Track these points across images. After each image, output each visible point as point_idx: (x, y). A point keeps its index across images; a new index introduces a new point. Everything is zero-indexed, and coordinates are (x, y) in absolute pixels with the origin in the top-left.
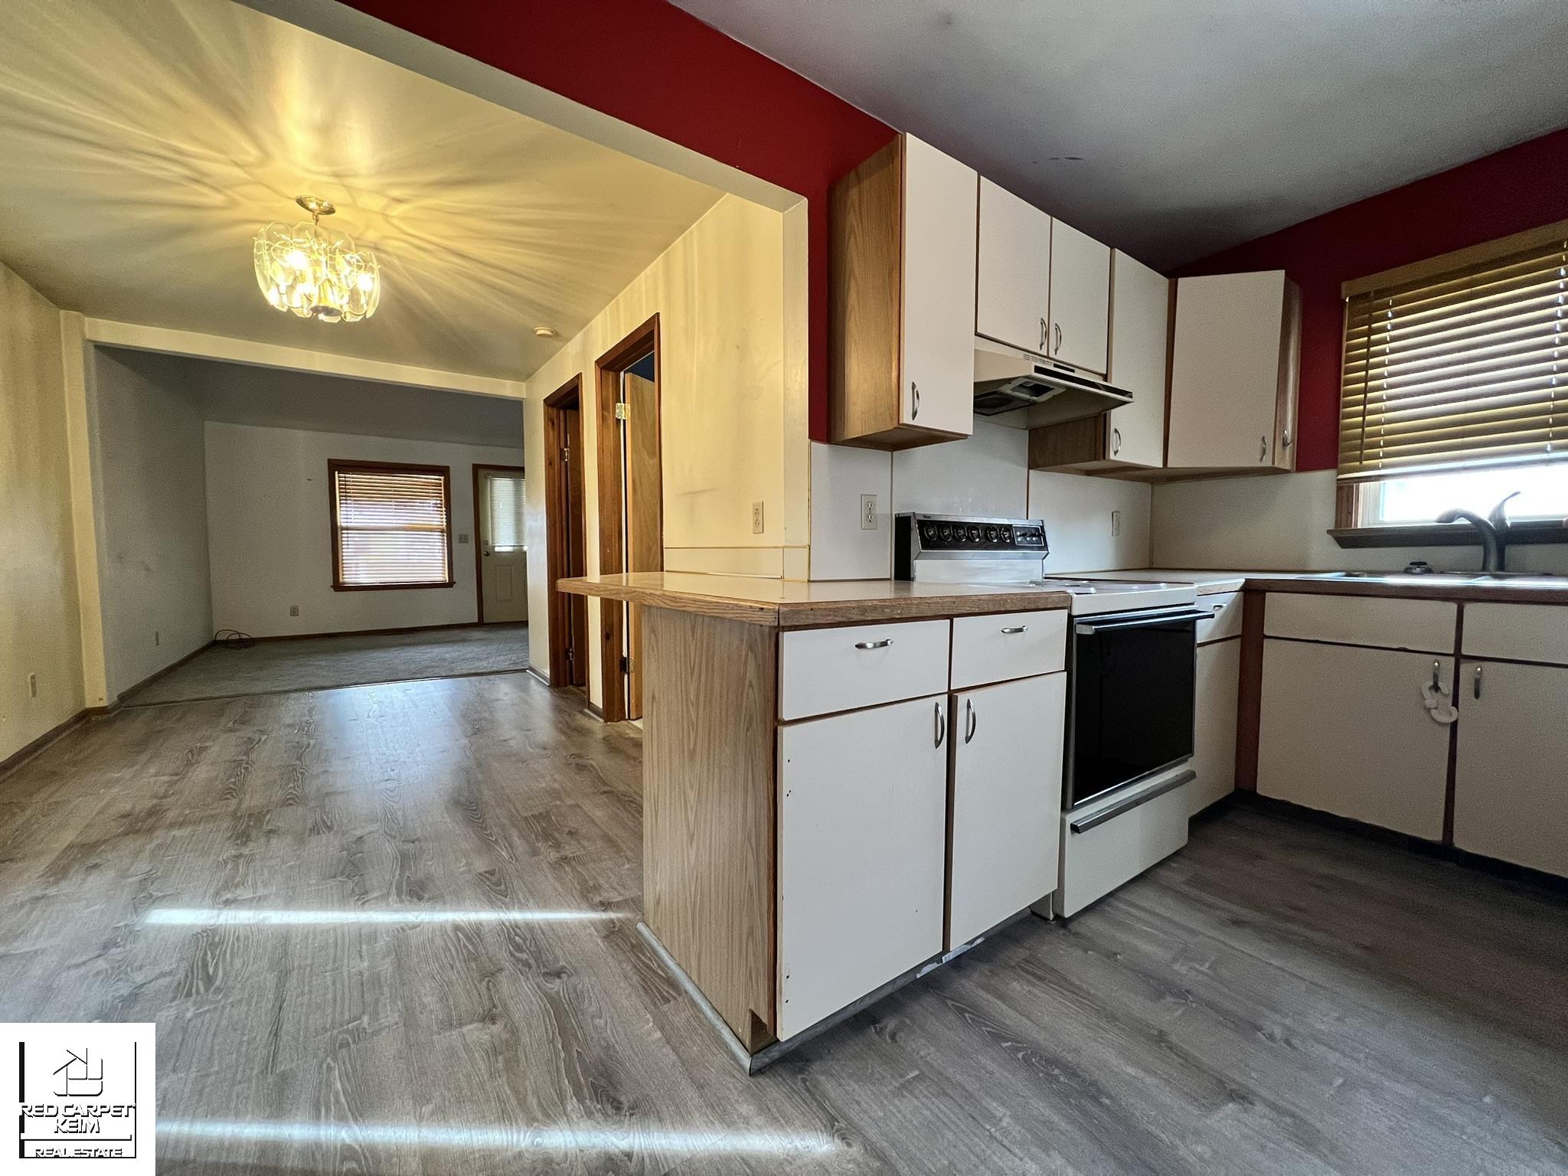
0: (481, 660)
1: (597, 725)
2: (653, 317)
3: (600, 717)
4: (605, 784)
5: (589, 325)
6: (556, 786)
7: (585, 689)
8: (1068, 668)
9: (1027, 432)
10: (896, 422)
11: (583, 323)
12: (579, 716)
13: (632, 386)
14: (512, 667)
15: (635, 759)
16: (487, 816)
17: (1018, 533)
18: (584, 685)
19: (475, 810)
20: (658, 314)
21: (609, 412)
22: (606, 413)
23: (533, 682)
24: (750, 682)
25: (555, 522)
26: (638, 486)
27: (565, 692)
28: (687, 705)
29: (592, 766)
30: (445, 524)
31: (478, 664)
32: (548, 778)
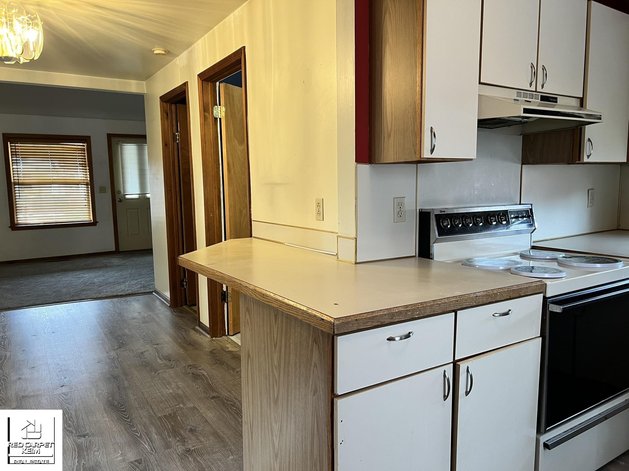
0: (119, 284)
1: (205, 339)
2: (240, 49)
3: (208, 334)
4: (213, 390)
5: (193, 46)
6: (180, 392)
7: (195, 308)
8: (542, 335)
9: (522, 136)
10: (419, 156)
11: (188, 45)
12: (192, 332)
13: (225, 93)
14: (142, 290)
15: (234, 369)
16: (134, 416)
17: (512, 216)
18: (195, 305)
19: (125, 411)
20: (244, 47)
21: (209, 113)
22: (207, 114)
23: (158, 302)
24: (315, 363)
25: (171, 187)
26: (232, 167)
27: (181, 312)
28: (272, 368)
29: (203, 375)
30: (89, 179)
31: (118, 287)
32: (174, 385)
